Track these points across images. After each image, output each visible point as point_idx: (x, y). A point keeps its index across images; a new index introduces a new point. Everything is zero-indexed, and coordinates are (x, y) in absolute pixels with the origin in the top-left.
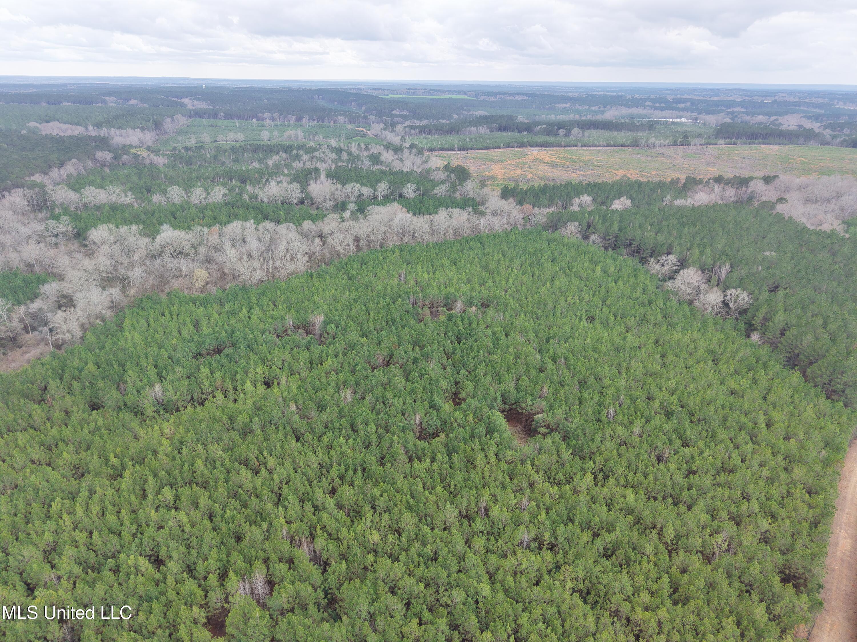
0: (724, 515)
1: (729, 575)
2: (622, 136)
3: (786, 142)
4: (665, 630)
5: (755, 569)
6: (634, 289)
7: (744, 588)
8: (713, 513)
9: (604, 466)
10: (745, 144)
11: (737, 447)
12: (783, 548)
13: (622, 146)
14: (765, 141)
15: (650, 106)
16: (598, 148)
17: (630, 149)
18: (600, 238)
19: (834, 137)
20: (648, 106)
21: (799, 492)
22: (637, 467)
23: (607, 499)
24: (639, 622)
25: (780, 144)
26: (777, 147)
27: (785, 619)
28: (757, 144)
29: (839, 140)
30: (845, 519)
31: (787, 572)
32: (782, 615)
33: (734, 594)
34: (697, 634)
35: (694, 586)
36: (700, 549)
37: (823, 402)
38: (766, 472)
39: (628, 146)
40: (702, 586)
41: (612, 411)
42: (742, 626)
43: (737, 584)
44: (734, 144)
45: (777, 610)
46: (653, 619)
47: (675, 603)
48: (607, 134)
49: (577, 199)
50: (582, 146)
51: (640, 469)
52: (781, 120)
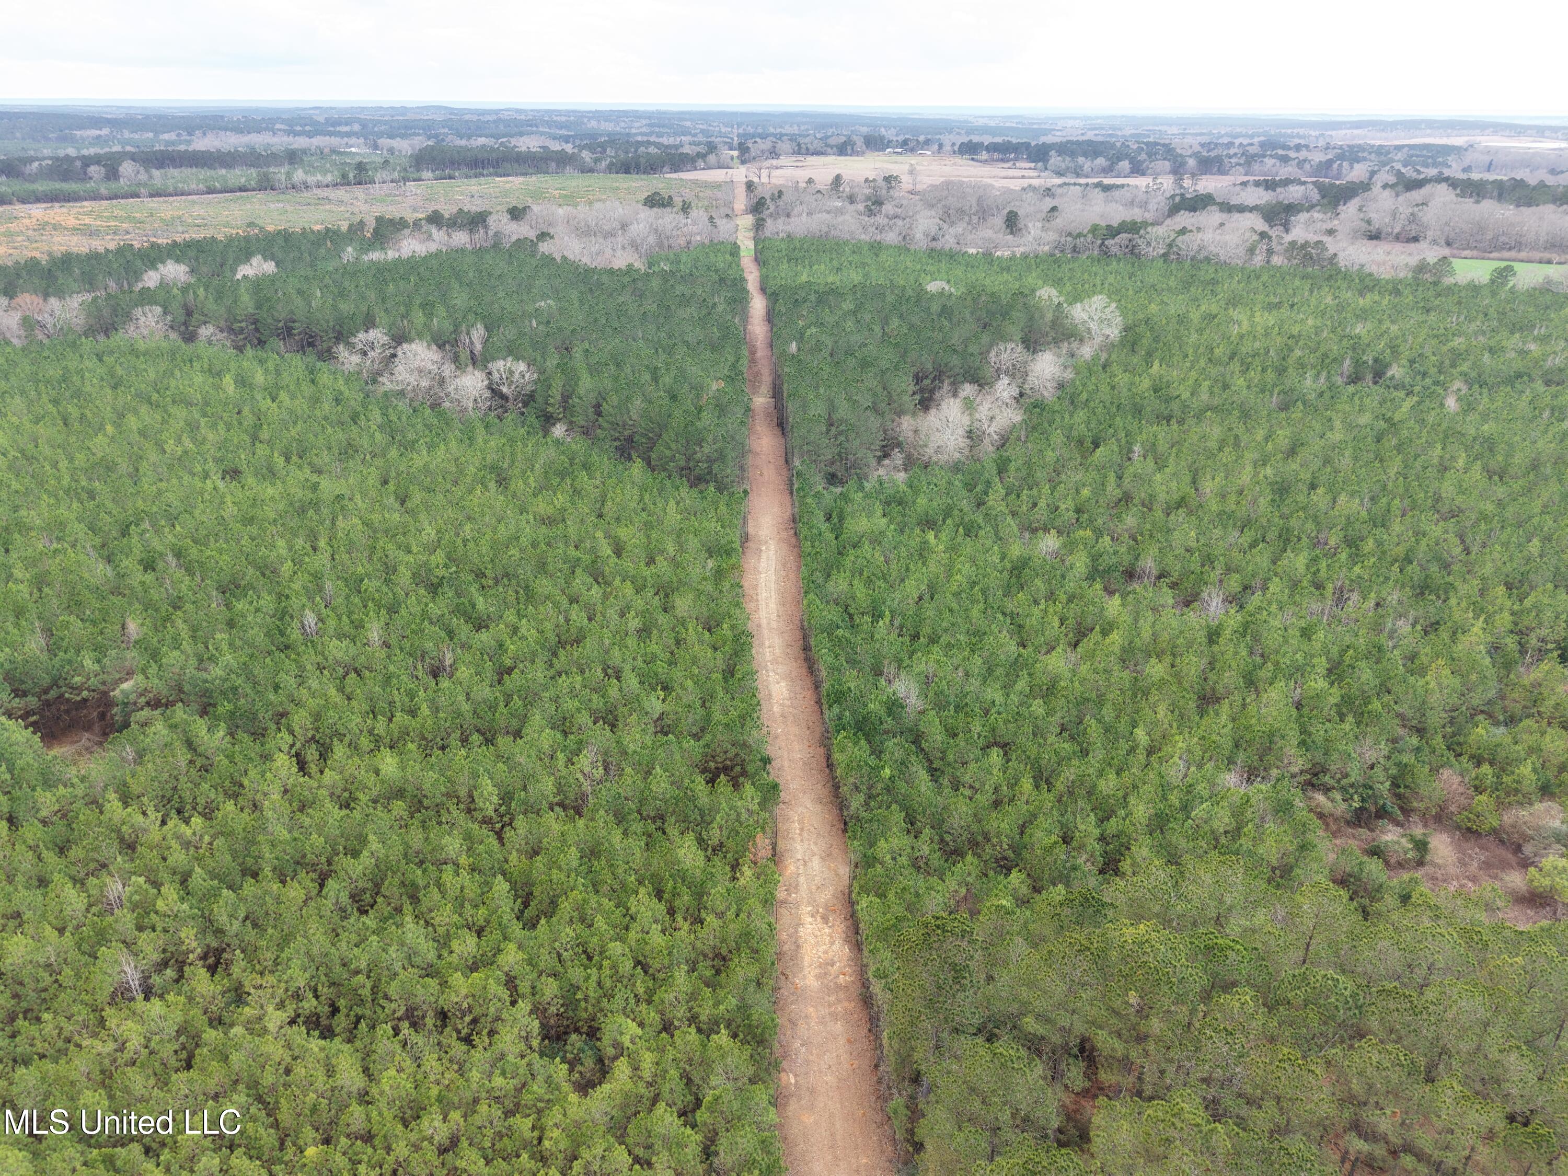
0: (584, 719)
1: (620, 818)
2: (238, 175)
3: (531, 171)
4: (524, 987)
5: (661, 784)
6: (315, 401)
7: (652, 828)
8: (563, 725)
9: (317, 729)
10: (467, 177)
11: (573, 600)
12: (695, 730)
13: (241, 189)
14: (500, 171)
15: (284, 130)
16: (190, 197)
17: (261, 195)
18: (222, 331)
19: (596, 161)
20: (280, 130)
21: (692, 633)
22: (391, 703)
23: (338, 792)
24: (465, 1005)
25: (523, 174)
26: (521, 179)
27: (730, 844)
28: (487, 176)
29: (604, 164)
30: (768, 656)
31: (712, 765)
32: (724, 839)
33: (636, 845)
34: (590, 958)
35: (560, 869)
36: (556, 800)
37: (687, 495)
38: (634, 623)
39: (254, 190)
40: (575, 863)
41: (310, 618)
42: (666, 896)
43: (637, 827)
44: (451, 177)
45: (715, 835)
46: (491, 981)
47: (532, 925)
48: (204, 173)
49: (151, 273)
50: (152, 196)
51: (398, 704)
52: (514, 142)
